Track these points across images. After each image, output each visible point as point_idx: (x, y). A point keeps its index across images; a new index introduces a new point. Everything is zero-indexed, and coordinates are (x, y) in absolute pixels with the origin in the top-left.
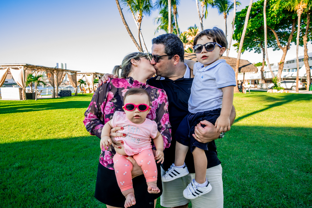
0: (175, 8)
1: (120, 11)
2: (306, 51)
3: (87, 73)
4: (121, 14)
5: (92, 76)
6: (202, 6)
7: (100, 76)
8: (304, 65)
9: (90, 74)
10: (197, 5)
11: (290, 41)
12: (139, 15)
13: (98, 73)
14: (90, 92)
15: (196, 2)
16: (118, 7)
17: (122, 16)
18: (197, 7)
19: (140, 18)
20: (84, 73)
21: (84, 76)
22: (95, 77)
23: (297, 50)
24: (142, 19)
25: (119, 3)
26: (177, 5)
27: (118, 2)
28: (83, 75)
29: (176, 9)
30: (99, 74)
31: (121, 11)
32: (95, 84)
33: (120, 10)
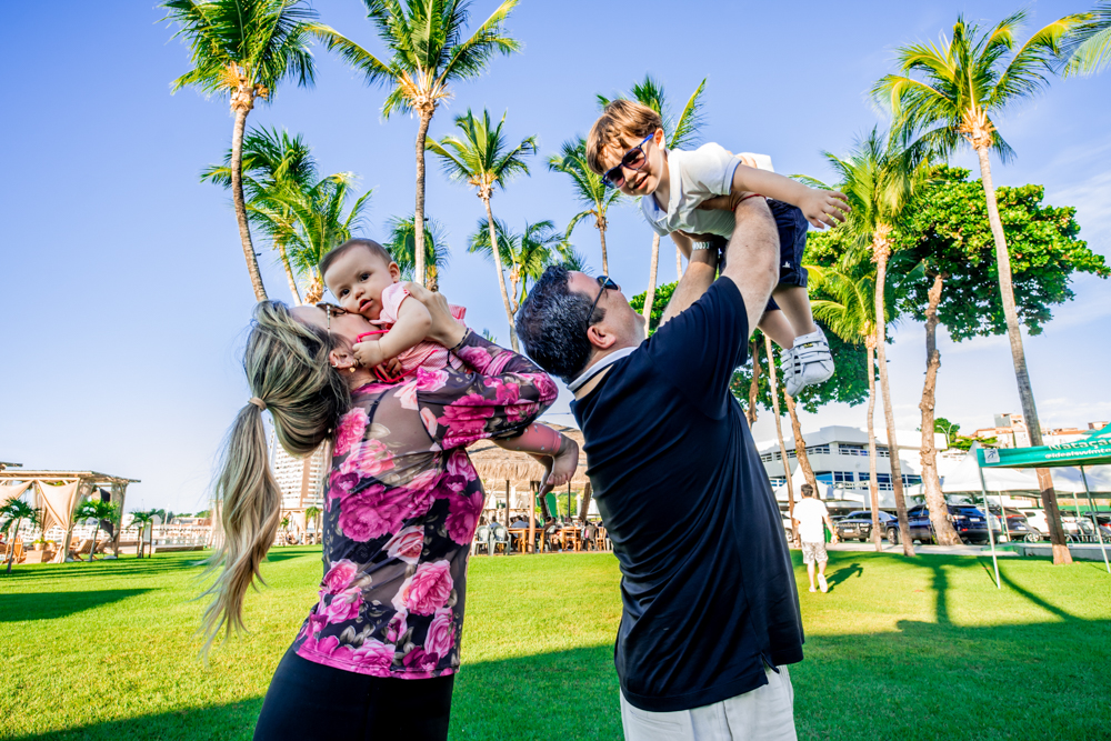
0: (433, 274)
1: (248, 261)
2: (796, 427)
3: (51, 475)
4: (253, 270)
5: (70, 489)
6: (514, 280)
7: (108, 489)
8: (799, 465)
9: (64, 479)
10: (499, 274)
11: (754, 400)
12: (313, 282)
13: (104, 476)
14: (48, 556)
15: (494, 265)
16: (244, 246)
17: (255, 275)
18: (500, 280)
19: (315, 291)
20: (32, 475)
21: (30, 487)
22: (85, 490)
23: (778, 423)
24: (322, 294)
25: (249, 236)
26: (439, 268)
27: (249, 233)
28: (27, 484)
29: (436, 277)
30: (106, 480)
31: (255, 260)
32: (81, 519)
33: (252, 257)
